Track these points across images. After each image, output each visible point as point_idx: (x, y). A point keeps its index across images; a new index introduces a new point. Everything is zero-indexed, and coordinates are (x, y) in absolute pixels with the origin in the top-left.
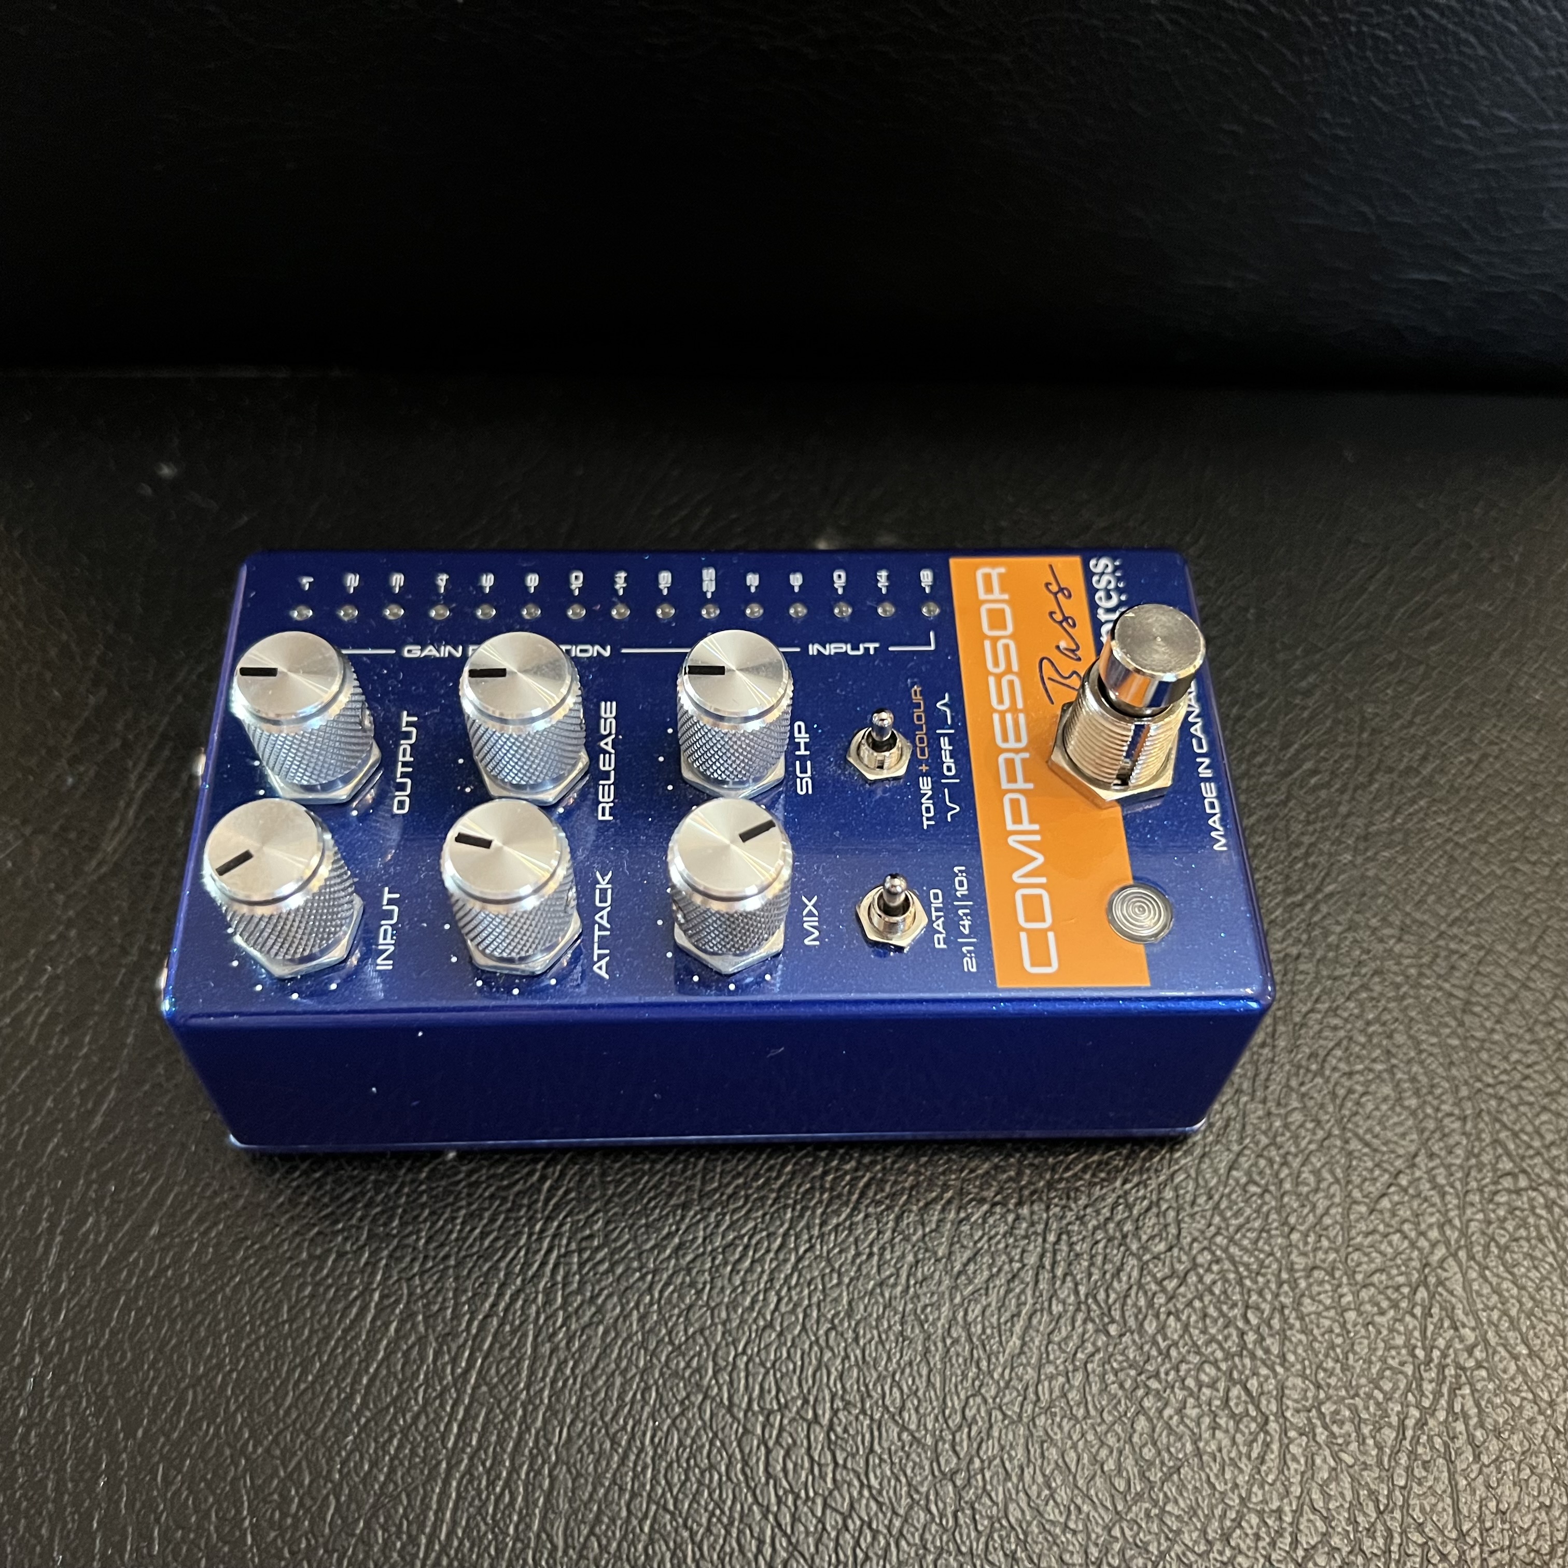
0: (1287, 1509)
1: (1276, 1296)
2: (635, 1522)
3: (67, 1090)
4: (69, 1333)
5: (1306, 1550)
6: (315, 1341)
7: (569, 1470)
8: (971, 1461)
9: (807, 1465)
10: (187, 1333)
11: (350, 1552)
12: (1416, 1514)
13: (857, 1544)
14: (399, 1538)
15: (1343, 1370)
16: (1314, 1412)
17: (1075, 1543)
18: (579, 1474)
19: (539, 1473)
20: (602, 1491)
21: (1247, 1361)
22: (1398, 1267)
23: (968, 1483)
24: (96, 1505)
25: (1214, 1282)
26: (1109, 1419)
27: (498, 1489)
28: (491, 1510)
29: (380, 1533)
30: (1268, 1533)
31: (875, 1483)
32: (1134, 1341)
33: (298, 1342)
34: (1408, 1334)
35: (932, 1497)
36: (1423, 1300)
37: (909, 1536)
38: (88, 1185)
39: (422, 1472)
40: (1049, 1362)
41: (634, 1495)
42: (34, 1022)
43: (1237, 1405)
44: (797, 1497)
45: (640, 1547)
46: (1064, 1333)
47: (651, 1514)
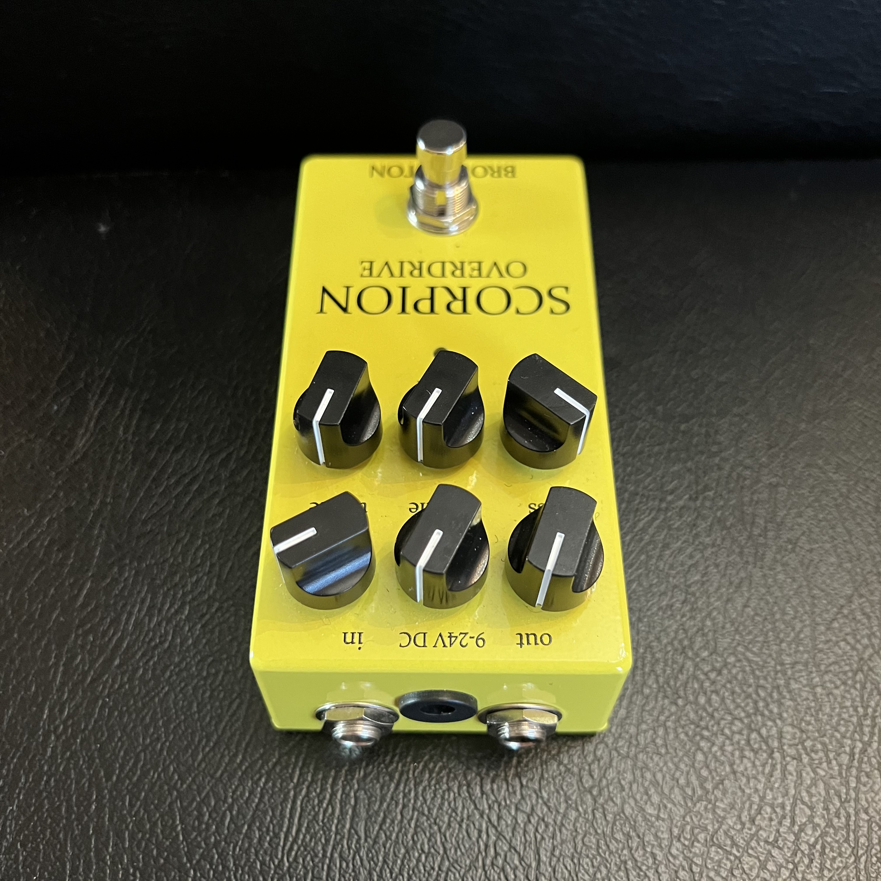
0: (787, 803)
1: (775, 679)
2: (405, 821)
3: (62, 584)
4: (70, 722)
5: (799, 826)
6: (214, 723)
7: (366, 793)
8: (601, 781)
9: (505, 786)
10: (139, 721)
11: (240, 842)
12: (864, 803)
13: (537, 830)
14: (268, 834)
15: (815, 720)
16: (800, 747)
17: (663, 826)
18: (372, 796)
19: (348, 795)
20: (385, 805)
21: (759, 718)
22: (844, 660)
23: (600, 793)
24: (90, 819)
25: (737, 674)
26: (681, 754)
27: (325, 805)
28: (321, 817)
29: (257, 832)
30: (777, 816)
31: (545, 795)
32: (693, 709)
33: (204, 724)
34: (853, 700)
35: (579, 802)
36: (861, 679)
37: (567, 825)
38: (77, 637)
39: (279, 796)
40: (643, 722)
41: (404, 806)
42: (42, 545)
43: (755, 743)
44: (499, 805)
45: (409, 836)
46: (651, 705)
47: (415, 816)
